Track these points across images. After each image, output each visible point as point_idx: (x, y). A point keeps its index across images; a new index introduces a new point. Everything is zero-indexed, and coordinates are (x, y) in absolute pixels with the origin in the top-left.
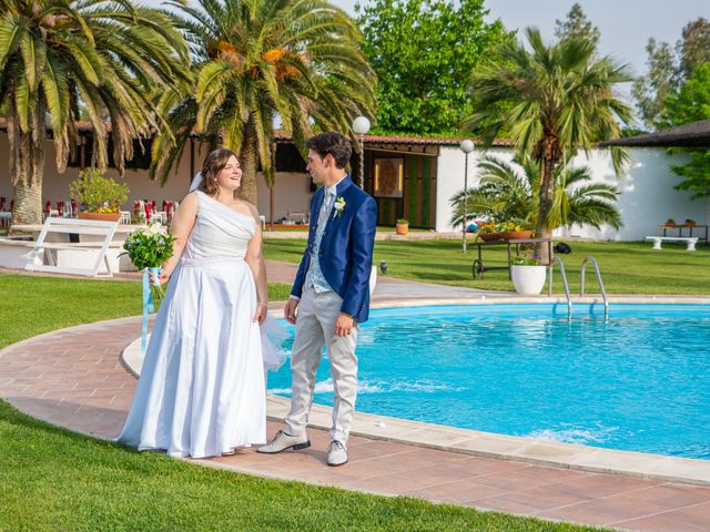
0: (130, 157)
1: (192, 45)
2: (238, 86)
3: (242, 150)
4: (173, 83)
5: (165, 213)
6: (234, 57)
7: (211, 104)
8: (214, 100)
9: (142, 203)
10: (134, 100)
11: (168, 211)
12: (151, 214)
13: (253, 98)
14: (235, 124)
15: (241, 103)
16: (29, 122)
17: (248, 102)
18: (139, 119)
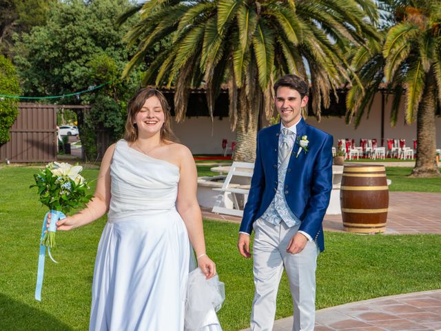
0: (327, 105)
1: (382, 12)
2: (421, 42)
3: (423, 96)
4: (364, 42)
5: (361, 148)
6: (418, 18)
7: (396, 59)
8: (399, 55)
9: (344, 141)
10: (330, 57)
11: (363, 147)
12: (350, 149)
13: (434, 51)
14: (417, 74)
15: (423, 57)
16: (243, 78)
17: (429, 55)
18: (333, 72)
